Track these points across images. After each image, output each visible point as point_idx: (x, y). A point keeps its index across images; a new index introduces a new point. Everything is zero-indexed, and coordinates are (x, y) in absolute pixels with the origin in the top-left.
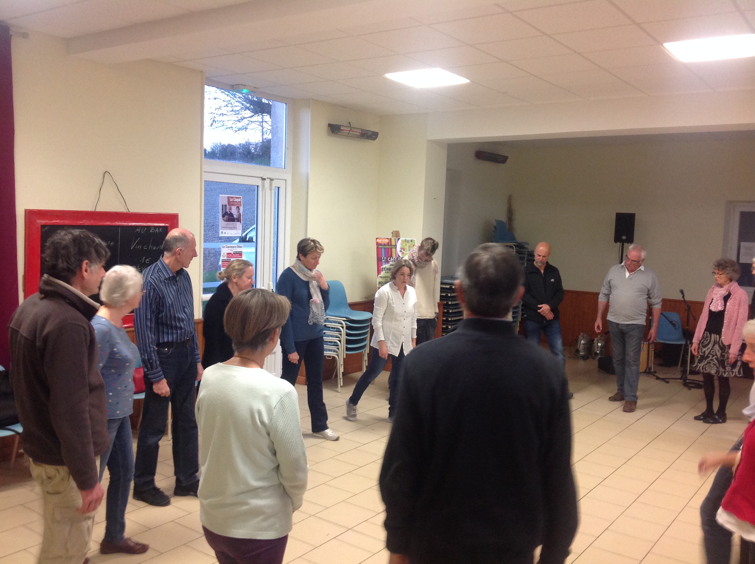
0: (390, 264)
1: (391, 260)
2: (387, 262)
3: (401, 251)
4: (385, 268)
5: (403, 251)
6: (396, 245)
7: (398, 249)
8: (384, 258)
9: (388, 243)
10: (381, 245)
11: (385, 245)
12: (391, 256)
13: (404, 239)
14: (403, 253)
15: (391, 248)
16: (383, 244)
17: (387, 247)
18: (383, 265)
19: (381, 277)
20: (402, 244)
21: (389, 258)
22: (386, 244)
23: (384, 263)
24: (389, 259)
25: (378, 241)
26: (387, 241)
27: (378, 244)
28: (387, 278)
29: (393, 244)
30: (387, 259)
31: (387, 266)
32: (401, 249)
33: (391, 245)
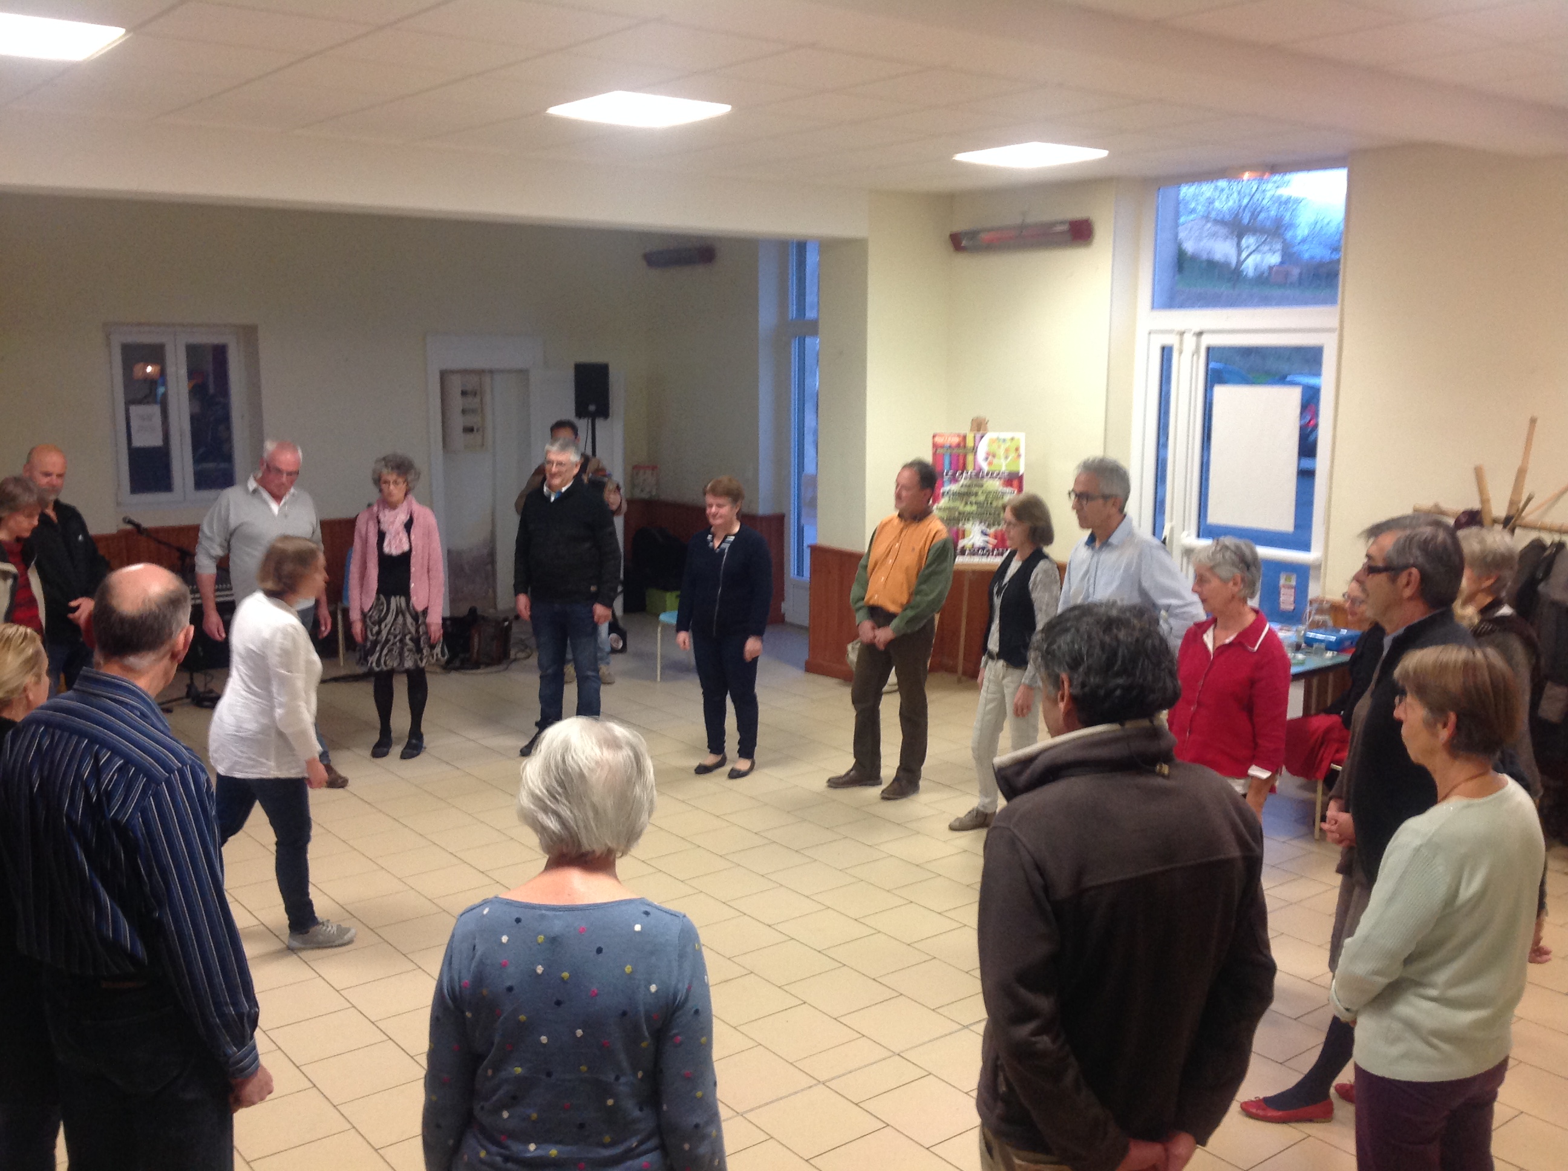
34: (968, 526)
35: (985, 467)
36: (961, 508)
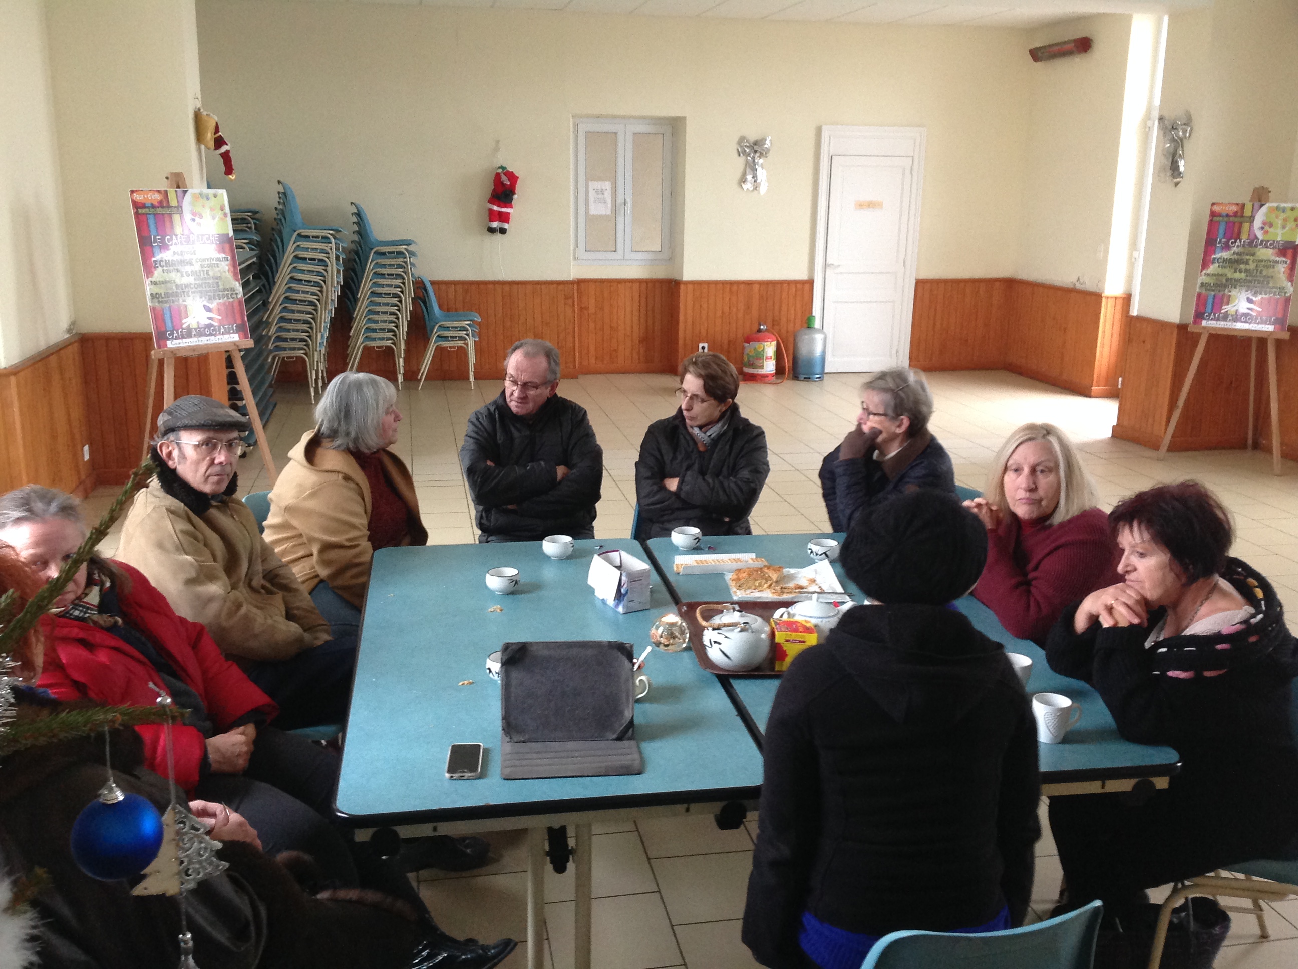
0: (1233, 252)
1: (1237, 244)
2: (1227, 247)
3: (1262, 228)
4: (1220, 258)
5: (1267, 228)
6: (1251, 219)
7: (1258, 223)
8: (1220, 240)
9: (1236, 214)
10: (1220, 215)
11: (1228, 215)
12: (1238, 237)
13: (1275, 205)
14: (1267, 232)
15: (1241, 224)
16: (1225, 214)
17: (1232, 219)
18: (1217, 252)
19: (1208, 275)
20: (1267, 215)
21: (1233, 240)
22: (1232, 214)
23: (1218, 250)
24: (1232, 243)
25: (1216, 208)
26: (1234, 208)
27: (1213, 214)
28: (1220, 277)
29: (1248, 212)
30: (1227, 243)
31: (1226, 255)
32: (1265, 223)
33: (1242, 216)
34: (1234, 293)
35: (1260, 235)
36: (1229, 276)
